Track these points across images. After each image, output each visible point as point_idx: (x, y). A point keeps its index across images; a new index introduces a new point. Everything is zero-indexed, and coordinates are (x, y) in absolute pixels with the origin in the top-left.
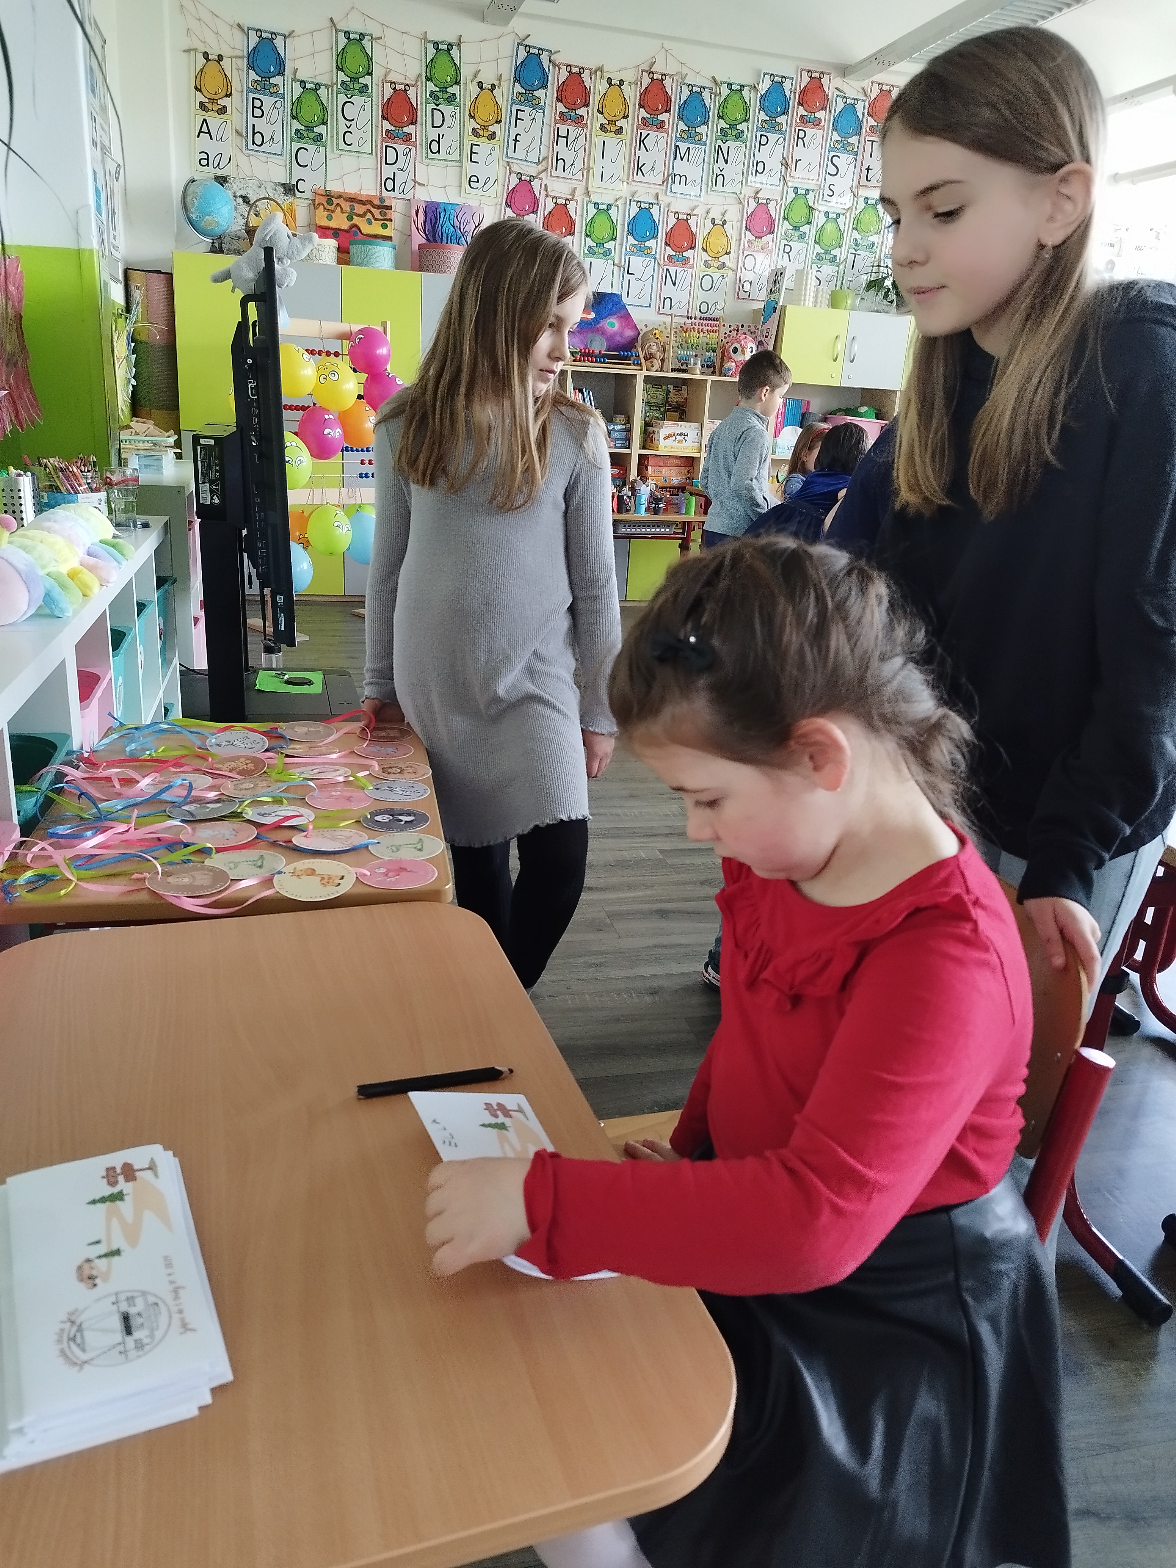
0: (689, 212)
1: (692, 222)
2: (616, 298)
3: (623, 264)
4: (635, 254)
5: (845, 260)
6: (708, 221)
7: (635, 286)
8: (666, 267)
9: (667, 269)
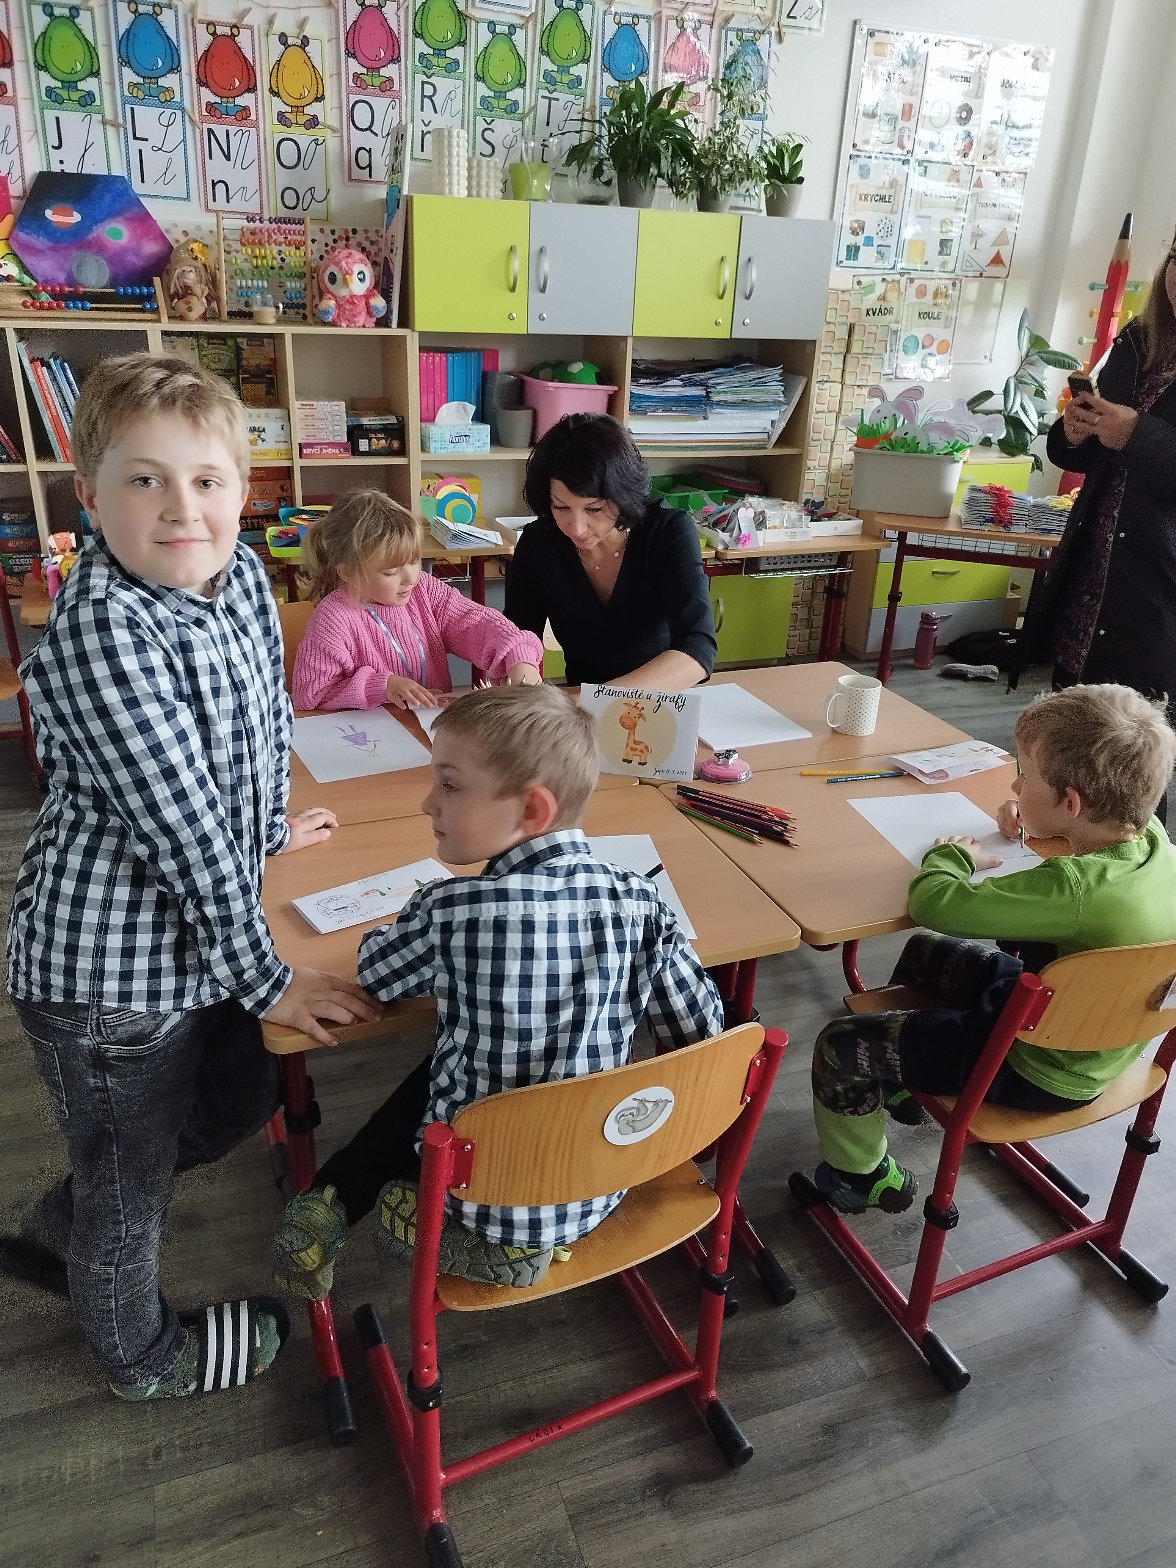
0: (233, 21)
1: (243, 40)
2: (119, 185)
3: (121, 121)
4: (142, 102)
5: (534, 108)
6: (274, 40)
7: (154, 163)
8: (206, 127)
9: (210, 131)
